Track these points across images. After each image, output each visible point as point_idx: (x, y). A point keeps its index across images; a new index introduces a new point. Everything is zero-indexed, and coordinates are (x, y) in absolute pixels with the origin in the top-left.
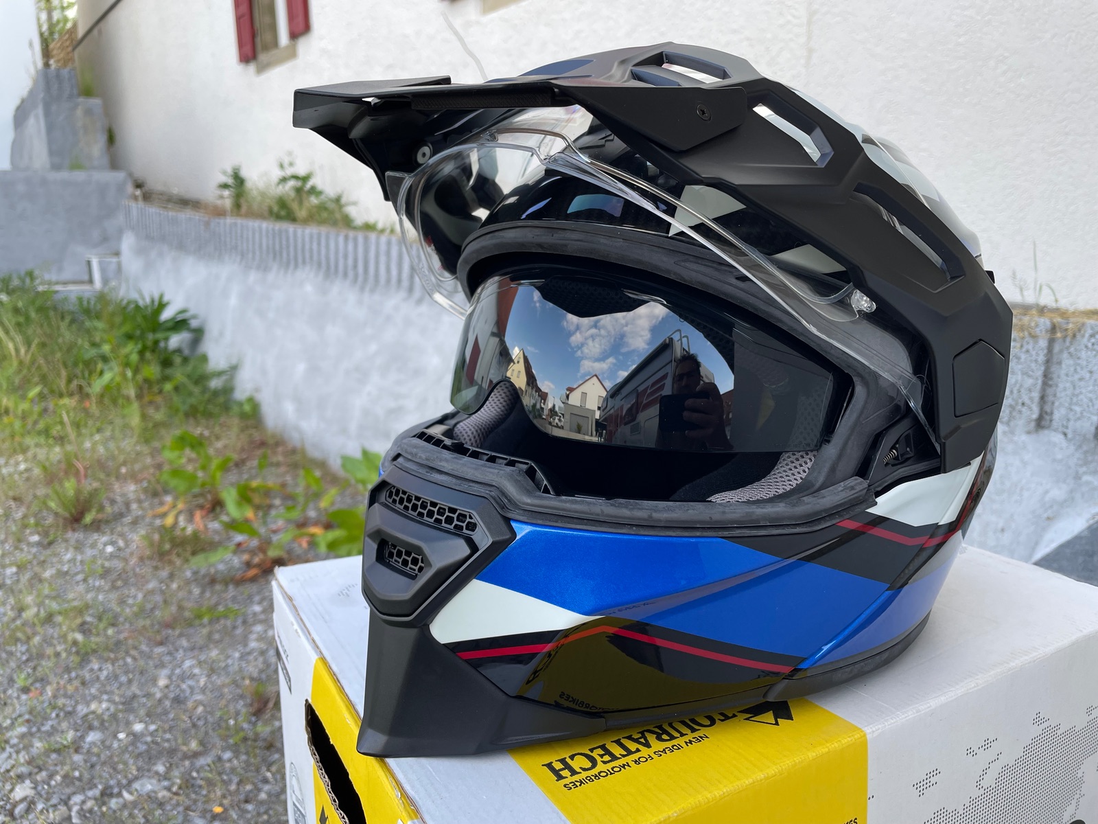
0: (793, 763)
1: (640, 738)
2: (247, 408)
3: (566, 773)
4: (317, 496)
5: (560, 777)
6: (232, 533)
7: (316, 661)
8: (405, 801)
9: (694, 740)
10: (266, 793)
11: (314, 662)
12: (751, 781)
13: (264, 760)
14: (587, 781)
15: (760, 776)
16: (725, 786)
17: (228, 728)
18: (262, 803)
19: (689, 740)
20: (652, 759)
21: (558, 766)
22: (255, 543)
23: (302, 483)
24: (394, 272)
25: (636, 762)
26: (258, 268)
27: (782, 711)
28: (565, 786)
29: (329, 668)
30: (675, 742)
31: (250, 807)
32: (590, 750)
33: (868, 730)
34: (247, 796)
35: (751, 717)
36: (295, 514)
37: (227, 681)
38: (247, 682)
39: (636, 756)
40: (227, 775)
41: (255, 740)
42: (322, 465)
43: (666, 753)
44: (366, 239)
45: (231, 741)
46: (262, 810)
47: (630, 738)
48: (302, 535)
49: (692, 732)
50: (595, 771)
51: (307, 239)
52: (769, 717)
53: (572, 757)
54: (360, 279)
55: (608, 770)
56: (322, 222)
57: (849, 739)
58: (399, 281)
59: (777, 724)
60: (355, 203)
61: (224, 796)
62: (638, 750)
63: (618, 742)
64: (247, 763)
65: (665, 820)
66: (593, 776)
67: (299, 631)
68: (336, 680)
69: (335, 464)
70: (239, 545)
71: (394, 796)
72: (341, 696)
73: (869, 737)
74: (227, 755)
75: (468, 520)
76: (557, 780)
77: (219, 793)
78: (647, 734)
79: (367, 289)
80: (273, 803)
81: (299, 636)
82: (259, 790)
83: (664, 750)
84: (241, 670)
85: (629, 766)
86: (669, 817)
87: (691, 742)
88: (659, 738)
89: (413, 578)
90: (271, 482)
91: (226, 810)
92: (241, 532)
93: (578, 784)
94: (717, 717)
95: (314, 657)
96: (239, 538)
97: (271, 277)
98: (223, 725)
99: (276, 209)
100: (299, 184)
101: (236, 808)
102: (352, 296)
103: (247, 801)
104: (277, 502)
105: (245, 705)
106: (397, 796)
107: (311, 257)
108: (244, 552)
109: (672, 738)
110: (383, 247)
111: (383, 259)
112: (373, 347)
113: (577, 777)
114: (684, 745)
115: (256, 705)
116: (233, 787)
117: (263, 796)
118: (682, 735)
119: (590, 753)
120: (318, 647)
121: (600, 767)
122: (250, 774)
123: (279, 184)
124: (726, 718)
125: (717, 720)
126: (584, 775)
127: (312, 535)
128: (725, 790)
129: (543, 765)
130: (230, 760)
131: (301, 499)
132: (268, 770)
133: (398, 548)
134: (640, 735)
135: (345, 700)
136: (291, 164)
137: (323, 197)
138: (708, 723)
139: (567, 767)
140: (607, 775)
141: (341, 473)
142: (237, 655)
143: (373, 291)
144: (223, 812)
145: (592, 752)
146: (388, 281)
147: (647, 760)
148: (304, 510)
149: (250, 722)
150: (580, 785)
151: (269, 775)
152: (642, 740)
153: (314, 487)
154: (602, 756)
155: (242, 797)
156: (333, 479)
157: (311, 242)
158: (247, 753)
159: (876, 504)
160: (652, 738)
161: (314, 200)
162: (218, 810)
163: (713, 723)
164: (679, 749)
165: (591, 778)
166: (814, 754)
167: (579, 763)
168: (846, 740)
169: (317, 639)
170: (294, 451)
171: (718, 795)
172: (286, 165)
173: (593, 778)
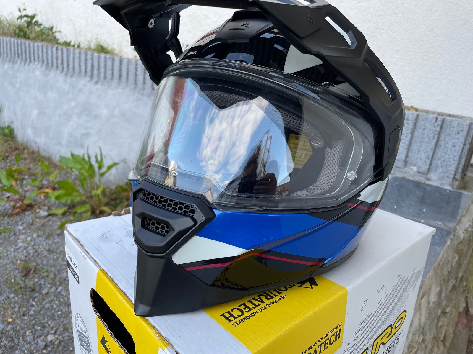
0: (323, 305)
1: (259, 299)
2: (7, 131)
3: (231, 318)
4: (48, 174)
5: (230, 321)
6: (4, 192)
7: (98, 271)
8: (161, 339)
9: (281, 298)
10: (33, 311)
11: (97, 272)
12: (309, 315)
13: (30, 297)
14: (242, 321)
15: (312, 312)
16: (300, 318)
17: (11, 283)
18: (31, 315)
19: (279, 298)
20: (266, 308)
21: (227, 315)
22: (17, 197)
23: (39, 168)
24: (83, 68)
25: (260, 310)
26: (10, 61)
27: (313, 282)
28: (233, 324)
29: (107, 275)
30: (273, 299)
31: (26, 318)
32: (239, 306)
33: (348, 288)
34: (24, 313)
35: (301, 285)
36: (37, 183)
37: (9, 262)
38: (19, 262)
39: (259, 308)
40: (13, 304)
41: (25, 288)
42: (49, 159)
43: (271, 305)
44: (67, 50)
45: (13, 289)
46: (32, 319)
47: (254, 299)
48: (41, 193)
49: (279, 294)
50: (244, 316)
51: (36, 48)
52: (308, 285)
53: (232, 310)
54: (65, 70)
55: (249, 315)
56: (43, 40)
57: (342, 293)
58: (86, 72)
59: (312, 288)
60: (60, 32)
61: (13, 314)
62: (259, 305)
63: (250, 301)
64: (22, 298)
65: (279, 337)
66: (243, 318)
67: (85, 256)
68: (112, 281)
69: (56, 159)
70: (8, 197)
71: (155, 336)
72: (116, 289)
73: (348, 291)
74: (12, 295)
75: (191, 208)
76: (229, 322)
77: (10, 313)
78: (261, 297)
79: (69, 75)
80: (37, 315)
81: (86, 259)
82: (30, 310)
83: (270, 304)
84: (15, 257)
85: (257, 312)
86: (280, 335)
87: (280, 299)
88: (267, 298)
89: (164, 235)
90: (22, 167)
91: (14, 320)
92: (9, 192)
93: (238, 323)
94: (287, 286)
95: (97, 269)
96: (8, 195)
97: (17, 66)
98: (9, 282)
99: (17, 31)
100: (29, 19)
101: (19, 319)
102: (61, 78)
103: (24, 315)
104: (27, 177)
105: (19, 273)
106: (157, 336)
107: (38, 57)
108: (11, 201)
109: (272, 298)
110: (77, 55)
111: (77, 61)
112: (73, 104)
113: (237, 320)
114: (277, 300)
115: (24, 272)
116: (17, 309)
117: (32, 312)
118: (276, 296)
119: (239, 308)
120: (98, 265)
121: (246, 314)
122: (25, 303)
123: (18, 19)
124: (291, 287)
125: (288, 288)
126: (240, 318)
127: (47, 193)
128: (300, 320)
129: (221, 315)
130: (14, 298)
131: (39, 176)
132: (33, 301)
133: (152, 221)
134: (258, 297)
135: (118, 290)
136: (25, 9)
137: (42, 27)
138: (284, 289)
139: (232, 315)
140: (249, 318)
141: (59, 164)
142: (12, 249)
143: (72, 76)
144: (12, 321)
145: (240, 307)
146: (80, 72)
147: (264, 309)
148: (41, 181)
149: (22, 280)
150: (239, 324)
151: (34, 303)
152: (260, 300)
153: (46, 170)
154: (245, 309)
155: (22, 314)
156: (55, 166)
157: (38, 50)
158: (22, 294)
159: (360, 195)
160: (263, 298)
161: (37, 28)
162: (10, 320)
163: (286, 289)
164: (276, 302)
165: (243, 320)
166: (330, 300)
167: (236, 313)
168: (341, 293)
169: (97, 260)
170: (33, 152)
171: (297, 323)
172: (22, 10)
173: (244, 319)
